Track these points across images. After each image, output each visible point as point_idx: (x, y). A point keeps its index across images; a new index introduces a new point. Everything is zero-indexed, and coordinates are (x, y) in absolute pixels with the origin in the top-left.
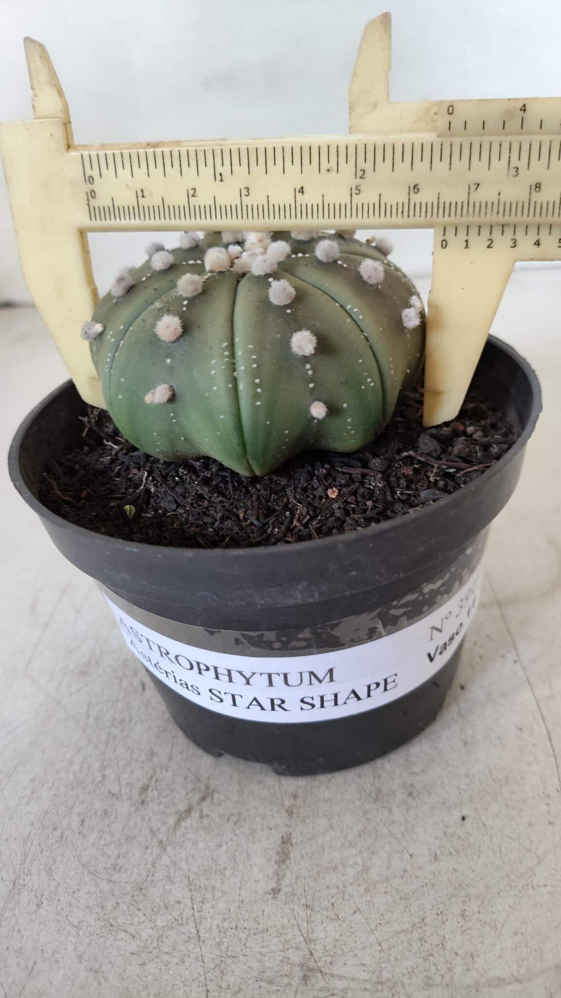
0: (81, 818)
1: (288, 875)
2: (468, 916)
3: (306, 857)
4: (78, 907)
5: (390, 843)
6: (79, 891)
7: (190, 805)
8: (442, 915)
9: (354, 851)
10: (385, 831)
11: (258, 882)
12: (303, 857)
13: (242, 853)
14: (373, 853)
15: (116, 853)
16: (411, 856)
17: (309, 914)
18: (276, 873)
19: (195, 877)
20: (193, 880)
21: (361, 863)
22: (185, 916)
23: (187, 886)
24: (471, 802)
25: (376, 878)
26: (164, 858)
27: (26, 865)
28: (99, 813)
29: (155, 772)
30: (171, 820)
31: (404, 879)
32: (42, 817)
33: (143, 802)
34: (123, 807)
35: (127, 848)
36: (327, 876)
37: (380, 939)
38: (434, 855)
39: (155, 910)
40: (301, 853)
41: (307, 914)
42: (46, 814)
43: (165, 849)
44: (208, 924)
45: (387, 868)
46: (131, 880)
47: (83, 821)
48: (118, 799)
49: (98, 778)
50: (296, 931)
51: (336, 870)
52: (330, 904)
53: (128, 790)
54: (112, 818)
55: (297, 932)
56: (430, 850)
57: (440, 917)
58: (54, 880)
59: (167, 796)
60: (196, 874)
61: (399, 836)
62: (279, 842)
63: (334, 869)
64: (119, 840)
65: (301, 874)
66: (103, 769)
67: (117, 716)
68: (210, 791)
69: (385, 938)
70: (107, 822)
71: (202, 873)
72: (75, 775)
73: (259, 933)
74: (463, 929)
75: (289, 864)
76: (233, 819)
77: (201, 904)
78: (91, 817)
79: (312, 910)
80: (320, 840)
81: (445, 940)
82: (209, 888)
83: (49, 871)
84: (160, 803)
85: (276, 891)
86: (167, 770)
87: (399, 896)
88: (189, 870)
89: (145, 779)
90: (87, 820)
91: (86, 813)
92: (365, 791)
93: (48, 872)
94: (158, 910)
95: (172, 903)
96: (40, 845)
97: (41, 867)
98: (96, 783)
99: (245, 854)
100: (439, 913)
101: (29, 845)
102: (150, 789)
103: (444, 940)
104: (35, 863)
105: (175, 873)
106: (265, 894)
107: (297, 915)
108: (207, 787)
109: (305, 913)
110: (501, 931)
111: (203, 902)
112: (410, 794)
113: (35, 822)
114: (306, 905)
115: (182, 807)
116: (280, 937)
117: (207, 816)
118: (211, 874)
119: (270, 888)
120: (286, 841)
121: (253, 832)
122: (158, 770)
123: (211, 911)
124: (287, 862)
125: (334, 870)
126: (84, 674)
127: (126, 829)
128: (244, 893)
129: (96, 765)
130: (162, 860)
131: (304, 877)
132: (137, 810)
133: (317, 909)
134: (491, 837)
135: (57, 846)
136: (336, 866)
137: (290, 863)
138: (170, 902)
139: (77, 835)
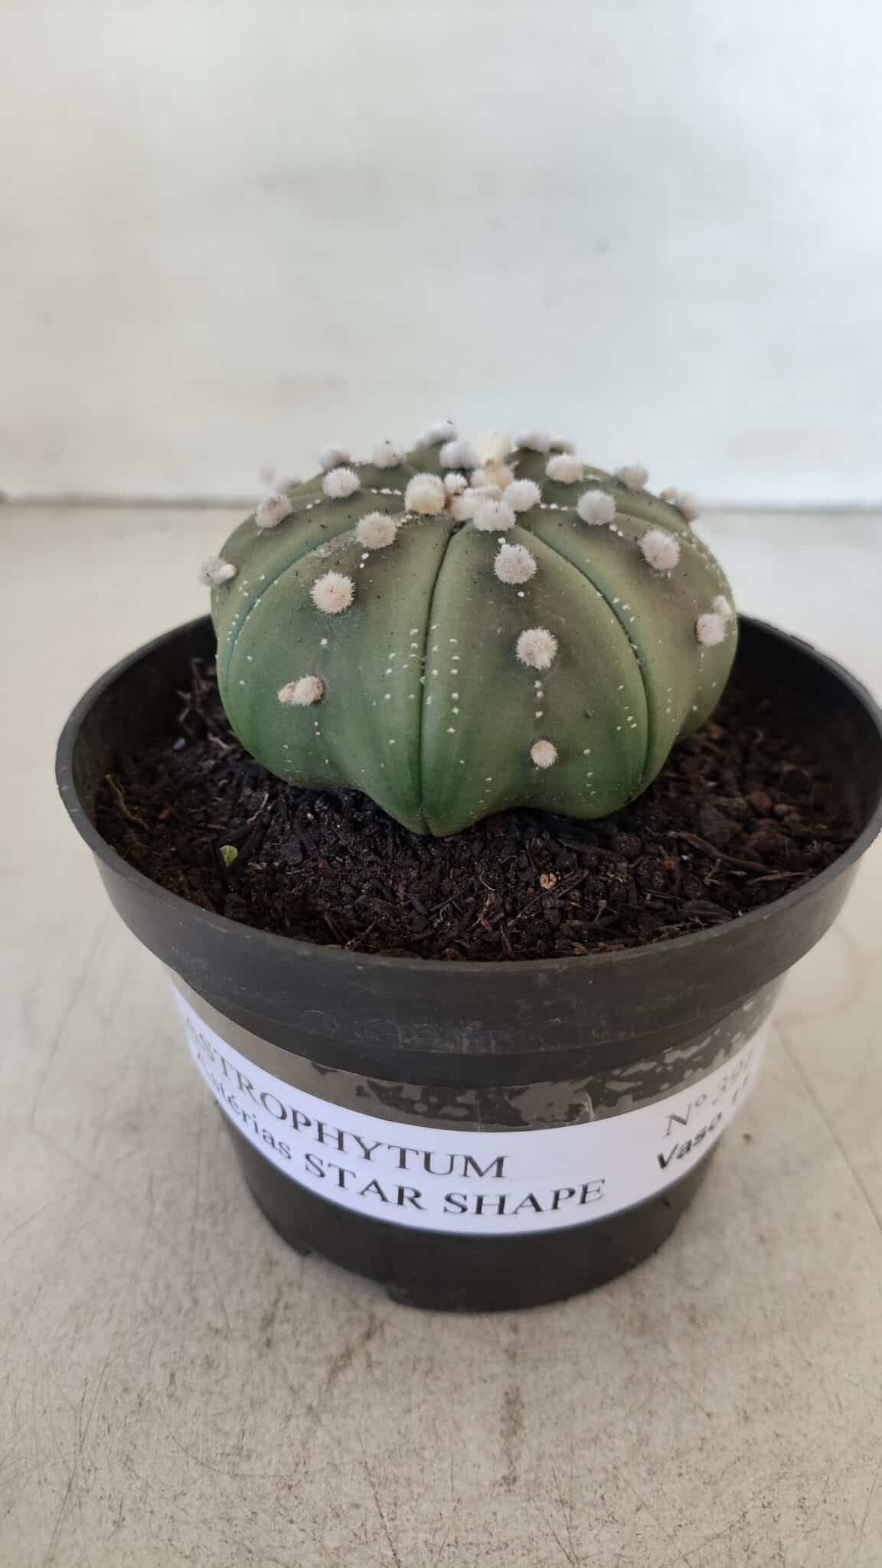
0: (169, 1372)
1: (525, 1454)
2: (809, 1508)
3: (547, 1423)
4: (187, 1523)
5: (674, 1396)
6: (185, 1494)
7: (348, 1347)
8: (770, 1507)
9: (621, 1413)
10: (663, 1379)
11: (479, 1466)
12: (543, 1425)
13: (446, 1421)
14: (651, 1414)
15: (237, 1429)
16: (709, 1415)
17: (567, 1513)
18: (506, 1451)
19: (376, 1463)
20: (373, 1468)
21: (635, 1431)
22: (369, 1527)
23: (365, 1479)
24: (783, 1330)
25: (663, 1453)
26: (320, 1433)
27: (85, 1454)
28: (198, 1362)
29: (280, 1292)
30: (322, 1372)
31: (704, 1455)
32: (101, 1371)
33: (269, 1343)
34: (237, 1352)
35: (255, 1419)
36: (586, 1453)
37: (684, 1552)
38: (742, 1414)
39: (318, 1520)
40: (540, 1419)
41: (565, 1516)
42: (107, 1365)
43: (319, 1420)
44: (410, 1538)
45: (677, 1436)
46: (271, 1472)
47: (172, 1376)
48: (226, 1337)
49: (187, 1304)
50: (551, 1543)
51: (598, 1442)
52: (598, 1496)
53: (240, 1321)
54: (222, 1369)
55: (554, 1546)
56: (735, 1406)
57: (768, 1510)
58: (138, 1477)
59: (308, 1331)
60: (376, 1457)
61: (686, 1386)
62: (501, 1402)
63: (596, 1440)
64: (239, 1407)
65: (544, 1452)
66: (192, 1288)
67: (201, 1200)
68: (377, 1324)
69: (691, 1548)
70: (213, 1377)
71: (387, 1456)
72: (146, 1300)
73: (494, 1551)
74: (806, 1529)
75: (523, 1437)
76: (422, 1367)
77: (392, 1507)
78: (185, 1369)
79: (572, 1508)
80: (567, 1397)
81: (784, 1547)
82: (403, 1481)
83: (127, 1462)
84: (298, 1344)
85: (510, 1481)
86: (300, 1289)
87: (702, 1480)
88: (364, 1452)
89: (266, 1305)
90: (178, 1374)
91: (175, 1361)
92: (622, 1316)
93: (125, 1464)
94: (325, 1518)
95: (344, 1508)
96: (104, 1418)
97: (112, 1456)
98: (183, 1312)
99: (450, 1424)
100: (766, 1505)
101: (85, 1419)
102: (278, 1320)
103: (780, 1548)
104: (101, 1450)
105: (342, 1458)
106: (494, 1486)
107: (550, 1518)
108: (372, 1317)
109: (561, 1514)
110: (861, 1530)
111: (395, 1504)
112: (692, 1320)
113: (90, 1378)
114: (561, 1501)
115: (335, 1350)
116: (528, 1554)
117: (379, 1363)
118: (401, 1457)
119: (499, 1476)
120: (512, 1400)
121: (458, 1387)
122: (285, 1289)
123: (412, 1517)
124: (521, 1433)
125: (595, 1443)
126: (135, 1129)
127: (248, 1388)
128: (460, 1486)
129: (179, 1283)
130: (317, 1437)
131: (551, 1456)
132: (260, 1356)
133: (579, 1506)
134: (822, 1382)
135: (134, 1419)
136: (597, 1437)
137: (525, 1435)
138: (341, 1506)
139: (166, 1400)
